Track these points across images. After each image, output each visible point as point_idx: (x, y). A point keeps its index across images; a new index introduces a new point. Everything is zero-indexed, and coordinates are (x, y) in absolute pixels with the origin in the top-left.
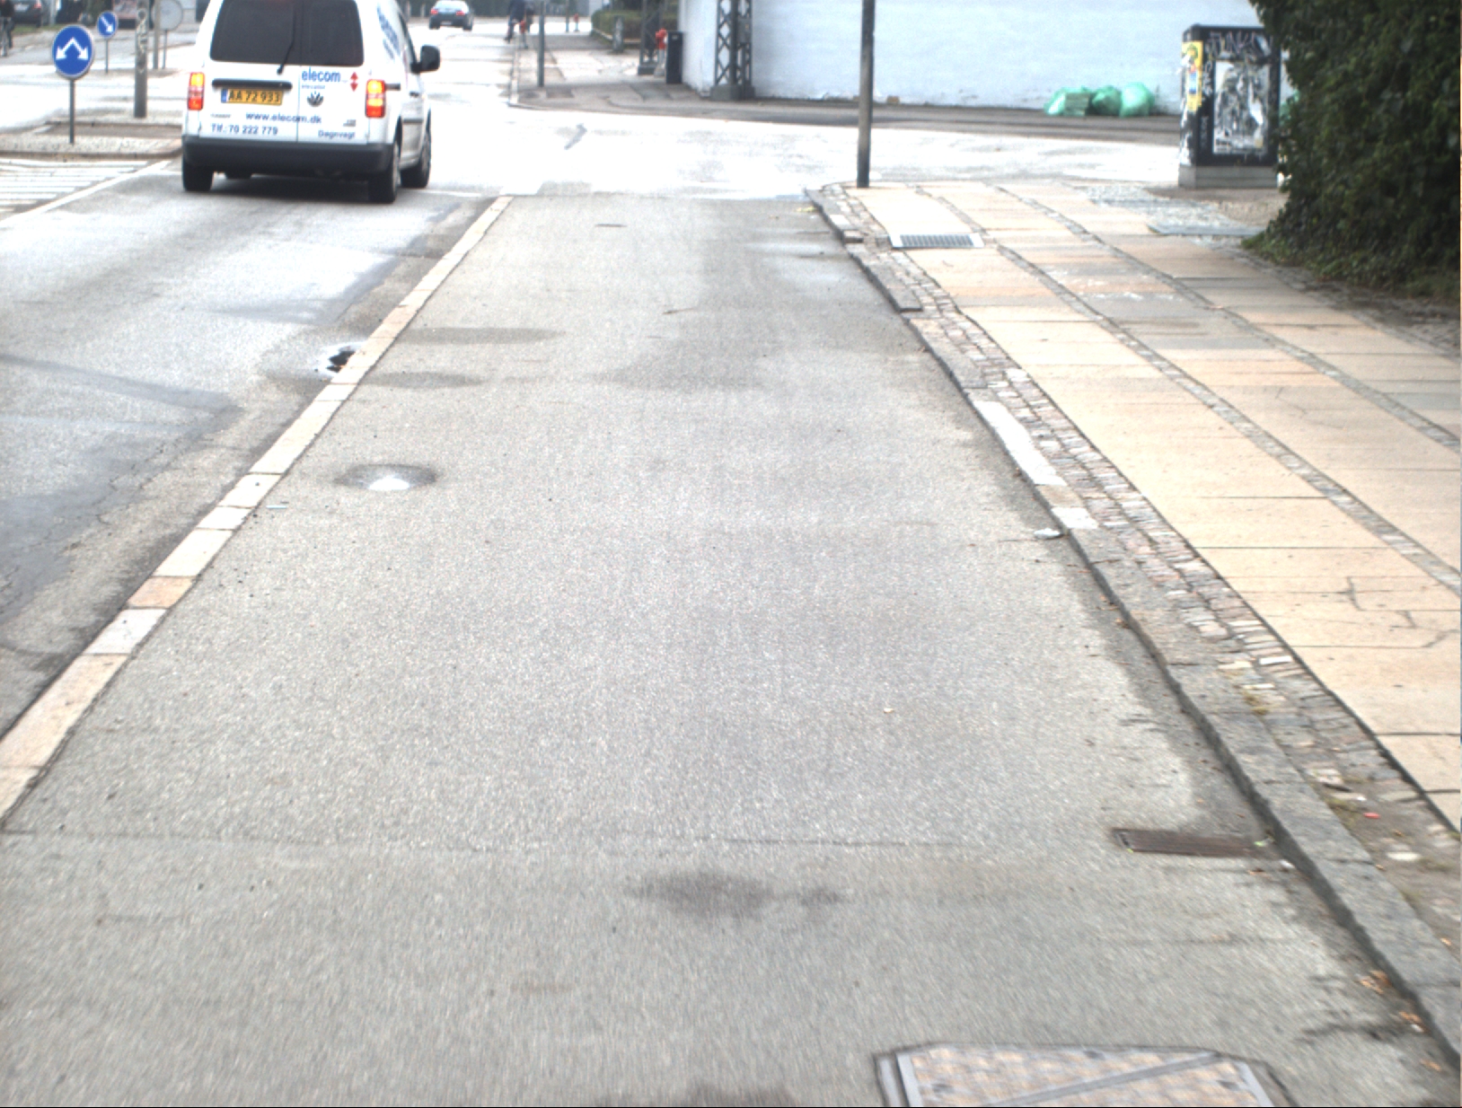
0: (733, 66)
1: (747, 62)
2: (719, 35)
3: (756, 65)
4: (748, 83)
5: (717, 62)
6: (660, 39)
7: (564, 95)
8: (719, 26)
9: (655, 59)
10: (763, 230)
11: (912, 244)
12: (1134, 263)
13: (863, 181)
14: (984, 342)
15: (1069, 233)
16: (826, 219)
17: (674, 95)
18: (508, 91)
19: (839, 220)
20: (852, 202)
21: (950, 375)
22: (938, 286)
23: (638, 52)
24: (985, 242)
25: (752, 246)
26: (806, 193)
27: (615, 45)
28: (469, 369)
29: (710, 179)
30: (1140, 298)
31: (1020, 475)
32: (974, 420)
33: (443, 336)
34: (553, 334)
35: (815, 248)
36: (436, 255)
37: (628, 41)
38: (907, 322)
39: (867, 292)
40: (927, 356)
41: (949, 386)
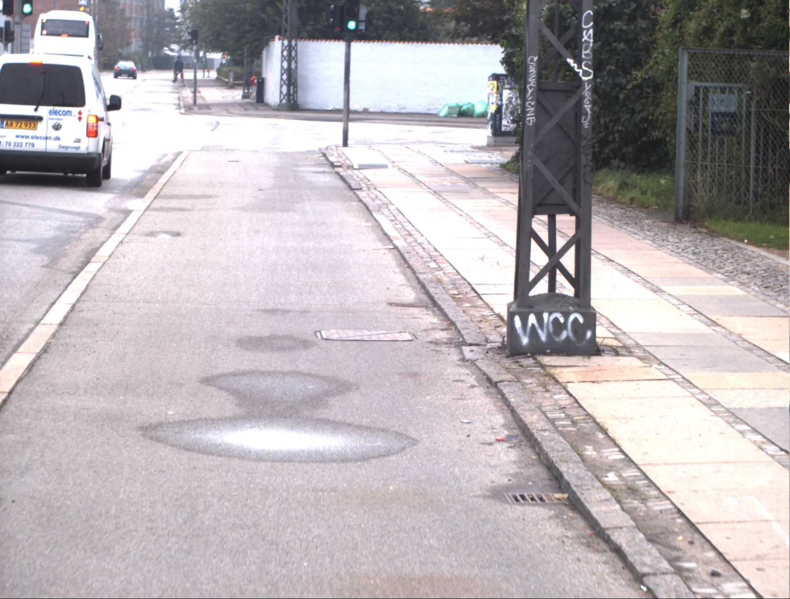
0: (288, 94)
1: (296, 92)
2: (282, 79)
3: (300, 94)
4: (296, 102)
5: (281, 92)
6: (253, 81)
7: (207, 108)
8: (282, 75)
9: (251, 91)
10: (300, 163)
11: (362, 167)
12: (452, 173)
13: (345, 144)
14: (383, 198)
15: (430, 163)
16: (327, 159)
17: (260, 108)
18: (179, 107)
19: (332, 159)
20: (339, 152)
21: (367, 208)
22: (369, 181)
23: (242, 88)
24: (393, 166)
25: (295, 169)
26: (320, 149)
27: (230, 84)
28: (185, 206)
29: (277, 144)
30: (450, 184)
31: (386, 234)
32: (373, 220)
33: (172, 197)
34: (215, 197)
35: (321, 169)
36: (162, 173)
37: (236, 82)
38: (355, 193)
39: (341, 184)
40: (360, 204)
41: (366, 211)
